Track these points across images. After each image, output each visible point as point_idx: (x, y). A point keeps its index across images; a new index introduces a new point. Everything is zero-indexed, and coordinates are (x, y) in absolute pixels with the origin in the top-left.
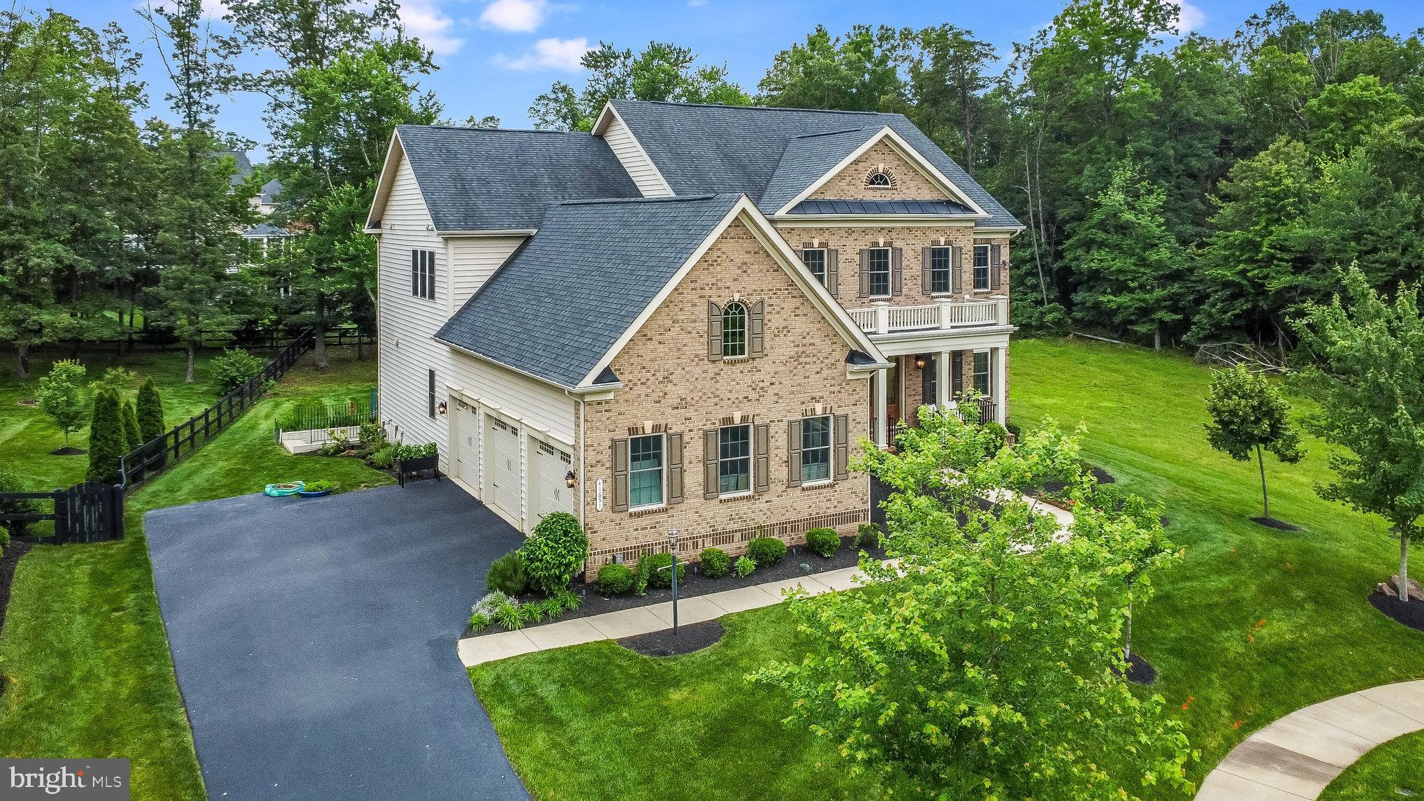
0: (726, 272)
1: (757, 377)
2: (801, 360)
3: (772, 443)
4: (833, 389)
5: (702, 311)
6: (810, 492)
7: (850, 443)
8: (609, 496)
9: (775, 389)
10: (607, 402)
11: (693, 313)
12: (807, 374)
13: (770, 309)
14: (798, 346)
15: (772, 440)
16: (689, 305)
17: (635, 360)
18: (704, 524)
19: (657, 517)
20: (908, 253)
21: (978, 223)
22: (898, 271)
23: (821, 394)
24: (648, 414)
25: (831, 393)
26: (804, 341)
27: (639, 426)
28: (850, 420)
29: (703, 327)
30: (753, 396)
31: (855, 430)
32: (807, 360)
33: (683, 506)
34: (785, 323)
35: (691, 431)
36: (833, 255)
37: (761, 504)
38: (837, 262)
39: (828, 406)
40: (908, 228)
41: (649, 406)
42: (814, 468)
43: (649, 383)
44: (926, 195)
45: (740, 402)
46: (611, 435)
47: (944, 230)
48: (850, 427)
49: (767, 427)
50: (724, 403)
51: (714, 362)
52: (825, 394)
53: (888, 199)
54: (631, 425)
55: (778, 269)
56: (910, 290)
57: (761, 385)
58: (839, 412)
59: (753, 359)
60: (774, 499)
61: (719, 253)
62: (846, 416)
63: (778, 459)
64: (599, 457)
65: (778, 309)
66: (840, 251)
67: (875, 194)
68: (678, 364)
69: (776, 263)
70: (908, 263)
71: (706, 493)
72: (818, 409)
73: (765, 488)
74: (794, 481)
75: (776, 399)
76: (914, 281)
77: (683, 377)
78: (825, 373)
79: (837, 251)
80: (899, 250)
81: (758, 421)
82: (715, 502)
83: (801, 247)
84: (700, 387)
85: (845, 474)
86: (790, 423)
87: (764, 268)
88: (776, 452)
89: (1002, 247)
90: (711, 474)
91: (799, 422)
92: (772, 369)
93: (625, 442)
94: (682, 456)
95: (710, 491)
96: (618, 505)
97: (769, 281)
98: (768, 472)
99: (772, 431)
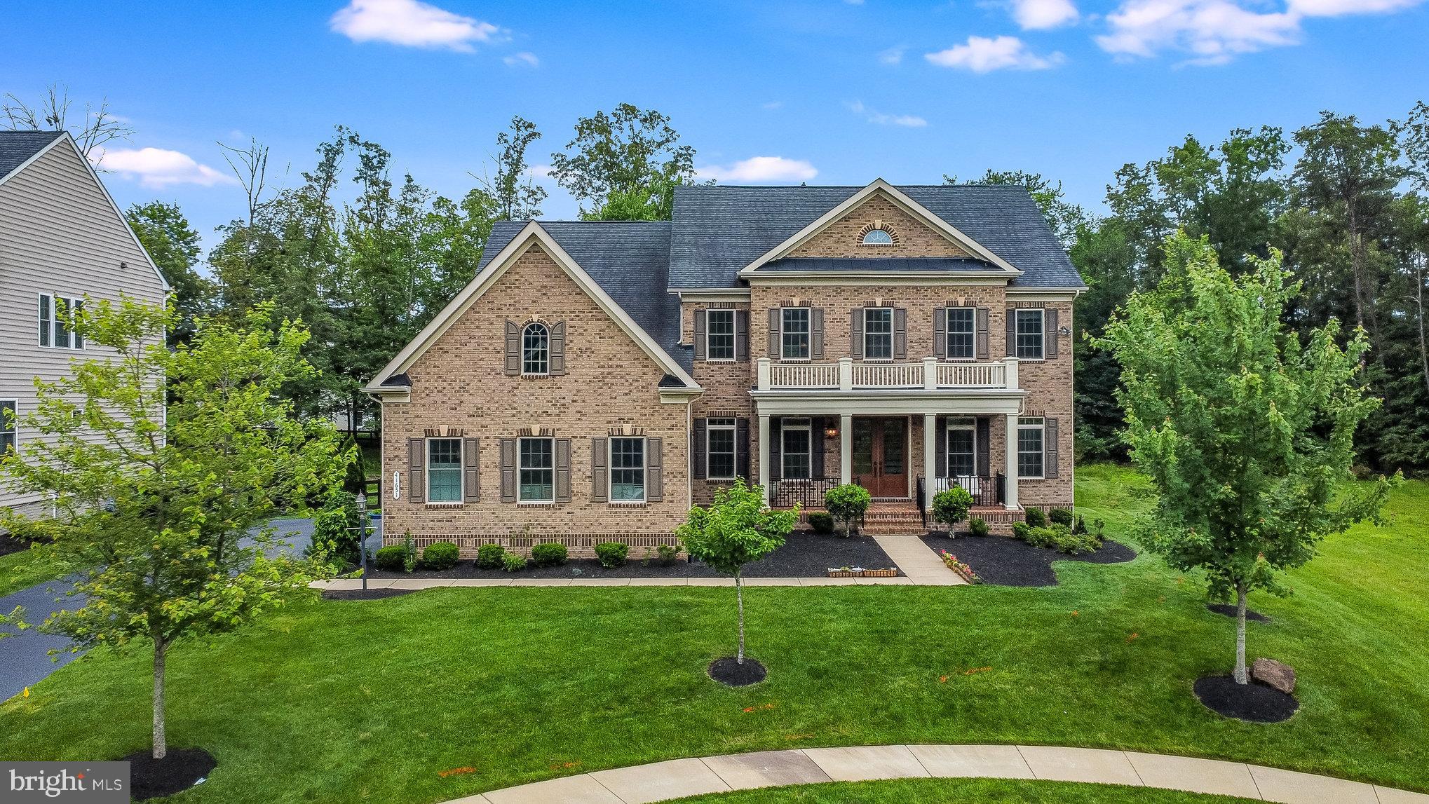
0: (524, 294)
1: (557, 393)
2: (606, 380)
3: (574, 459)
4: (643, 411)
5: (499, 329)
6: (618, 510)
7: (665, 466)
8: (406, 488)
9: (579, 406)
10: (405, 405)
11: (489, 331)
12: (614, 395)
13: (572, 330)
14: (603, 367)
15: (574, 455)
16: (486, 323)
17: (432, 370)
18: (501, 525)
19: (453, 513)
20: (915, 314)
21: (1011, 282)
22: (902, 332)
23: (629, 415)
24: (444, 419)
25: (642, 415)
26: (610, 363)
27: (435, 428)
28: (665, 444)
29: (501, 344)
30: (553, 410)
31: (671, 455)
32: (614, 381)
33: (479, 506)
34: (588, 345)
35: (487, 438)
36: (818, 314)
37: (563, 514)
38: (822, 322)
39: (639, 429)
40: (914, 287)
41: (445, 412)
42: (626, 487)
43: (445, 391)
44: (939, 252)
45: (539, 416)
46: (408, 434)
47: (963, 289)
48: (665, 451)
49: (568, 442)
50: (523, 415)
51: (511, 376)
52: (636, 416)
53: (888, 256)
54: (427, 427)
55: (581, 293)
56: (917, 353)
57: (562, 401)
58: (653, 435)
59: (554, 376)
60: (577, 511)
61: (517, 277)
62: (660, 440)
63: (580, 473)
64: (397, 453)
65: (581, 331)
66: (827, 310)
67: (870, 251)
68: (475, 376)
69: (578, 287)
70: (915, 324)
71: (503, 495)
72: (627, 430)
73: (566, 500)
74: (598, 497)
75: (578, 415)
76: (924, 344)
77: (479, 388)
78: (635, 395)
79: (822, 310)
80: (904, 310)
81: (558, 435)
82: (514, 506)
83: (778, 306)
84: (496, 398)
85: (657, 496)
86: (594, 440)
87: (566, 291)
88: (579, 466)
89: (1060, 311)
90: (509, 480)
91: (605, 440)
92: (575, 386)
93: (422, 441)
94: (477, 460)
95: (506, 496)
96: (414, 496)
97: (571, 305)
98: (569, 485)
99: (574, 446)
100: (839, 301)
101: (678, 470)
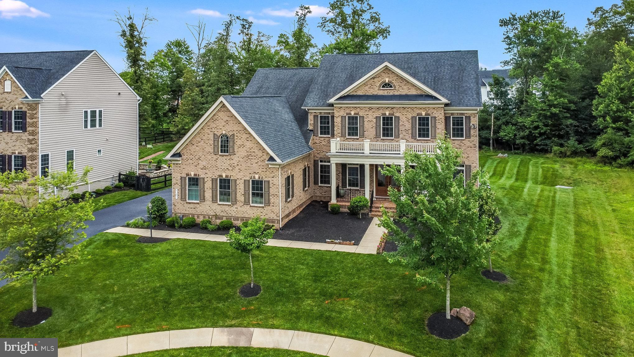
0: (220, 123)
1: (232, 162)
2: (249, 157)
4: (263, 170)
5: (211, 136)
6: (254, 208)
7: (271, 192)
8: (180, 195)
9: (239, 167)
10: (180, 164)
11: (208, 137)
12: (252, 163)
13: (237, 137)
14: (248, 152)
15: (238, 186)
16: (207, 134)
17: (188, 151)
18: (212, 211)
19: (196, 205)
20: (403, 119)
22: (398, 126)
23: (258, 171)
24: (193, 170)
26: (251, 150)
27: (190, 173)
28: (271, 183)
29: (212, 142)
30: (230, 168)
31: (273, 187)
32: (252, 158)
33: (205, 203)
34: (243, 143)
35: (207, 178)
36: (361, 119)
37: (234, 208)
38: (363, 122)
39: (261, 177)
40: (403, 107)
41: (193, 167)
42: (258, 199)
43: (193, 159)
44: (413, 92)
45: (225, 170)
46: (181, 175)
47: (424, 108)
48: (271, 186)
49: (236, 181)
50: (220, 170)
51: (216, 155)
52: (260, 172)
53: (391, 94)
54: (187, 173)
55: (239, 123)
56: (404, 135)
57: (233, 165)
58: (266, 179)
59: (231, 155)
60: (239, 208)
61: (218, 117)
62: (269, 182)
63: (240, 193)
64: (177, 182)
65: (240, 138)
66: (365, 117)
67: (384, 92)
68: (203, 154)
70: (403, 123)
71: (213, 200)
72: (257, 177)
73: (235, 203)
74: (246, 202)
75: (239, 170)
76: (407, 132)
77: (205, 159)
78: (260, 163)
79: (363, 117)
80: (399, 117)
81: (232, 178)
82: (216, 204)
83: (345, 115)
84: (210, 163)
85: (268, 203)
86: (245, 180)
87: (235, 122)
88: (239, 190)
89: (472, 117)
90: (214, 194)
91: (249, 181)
92: (238, 159)
93: (185, 178)
94: (204, 186)
95: (214, 200)
96: (183, 198)
97: (236, 128)
98: (236, 197)
99: (238, 182)
100: (370, 113)
101: (276, 194)
